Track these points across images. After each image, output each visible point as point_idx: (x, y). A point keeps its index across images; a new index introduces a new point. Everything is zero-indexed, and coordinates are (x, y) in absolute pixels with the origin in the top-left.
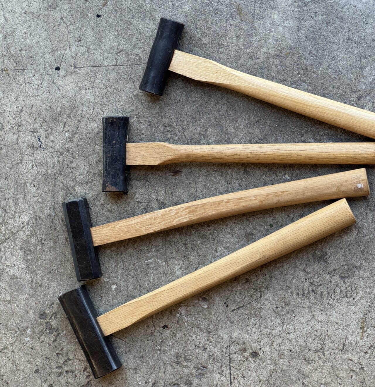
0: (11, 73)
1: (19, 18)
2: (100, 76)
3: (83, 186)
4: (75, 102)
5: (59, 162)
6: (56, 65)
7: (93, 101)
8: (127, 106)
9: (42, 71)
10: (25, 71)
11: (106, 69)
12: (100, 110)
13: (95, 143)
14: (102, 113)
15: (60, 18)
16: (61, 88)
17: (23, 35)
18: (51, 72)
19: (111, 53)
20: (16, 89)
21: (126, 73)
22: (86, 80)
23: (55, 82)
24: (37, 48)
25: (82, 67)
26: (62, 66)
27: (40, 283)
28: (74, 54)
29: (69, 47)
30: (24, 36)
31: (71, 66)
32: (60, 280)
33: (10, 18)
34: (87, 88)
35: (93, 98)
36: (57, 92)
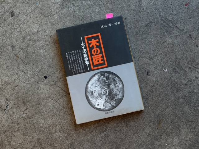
4: (41, 101)
5: (8, 126)
6: (46, 75)
13: (35, 131)
17: (40, 46)
20: (15, 71)
24: (43, 59)
26: (49, 77)
31: (54, 82)
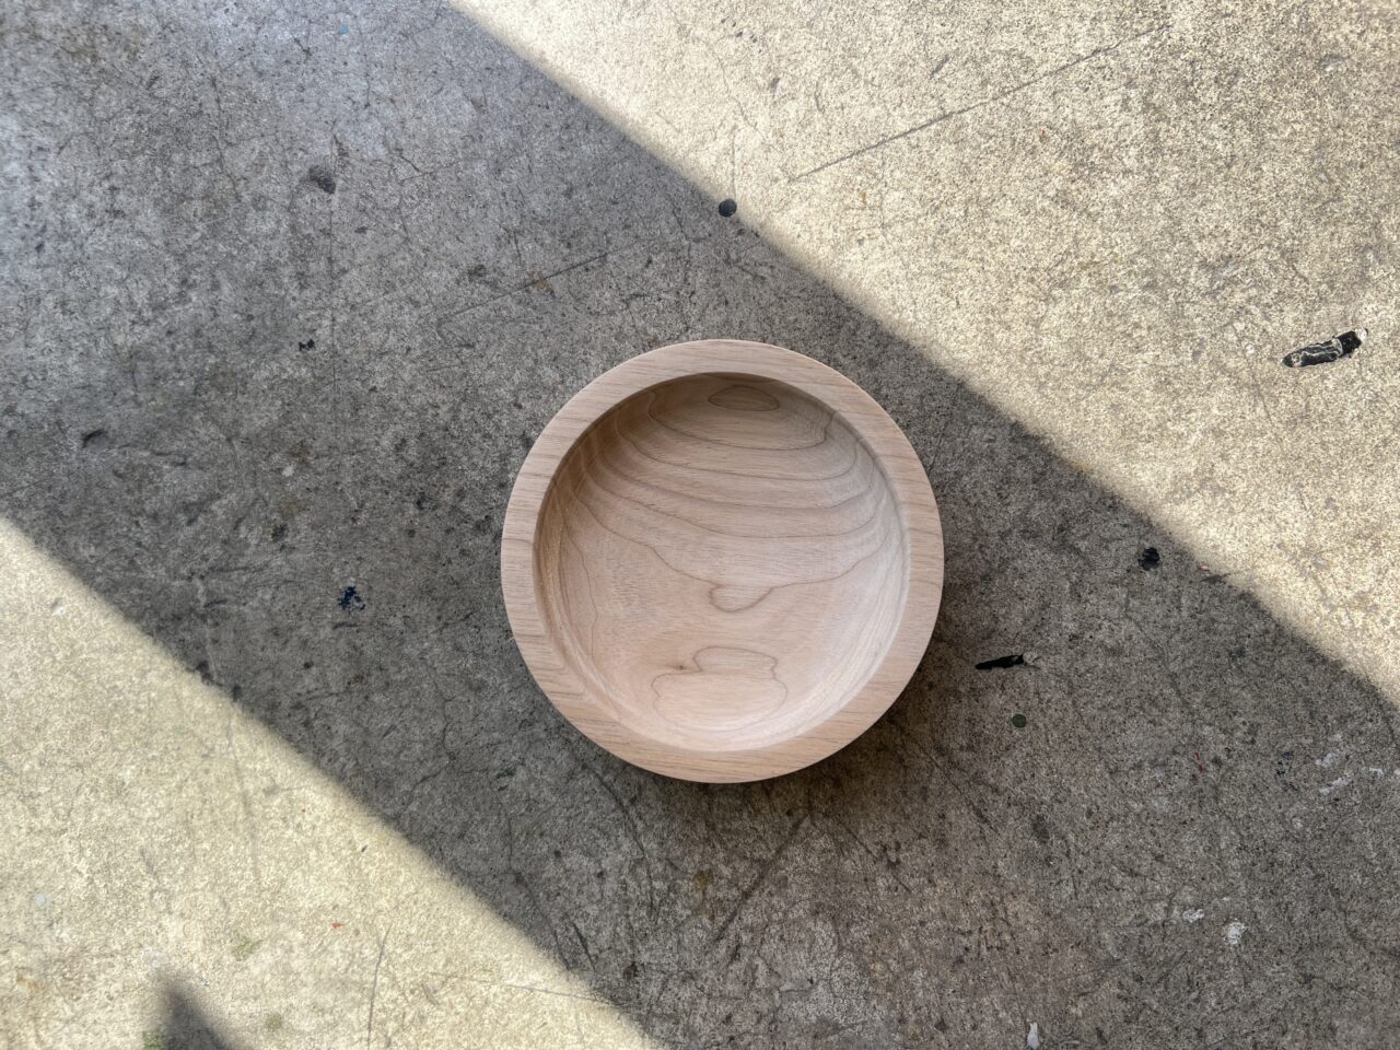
0: (558, 284)
1: (527, 84)
2: (898, 174)
3: (974, 592)
7: (904, 272)
8: (1038, 246)
9: (672, 238)
10: (610, 257)
11: (909, 144)
12: (939, 298)
14: (953, 304)
15: (675, 29)
16: (764, 271)
18: (709, 229)
19: (910, 82)
21: (992, 132)
22: (848, 208)
23: (733, 256)
25: (815, 170)
27: (936, 1017)
28: (770, 134)
29: (746, 119)
30: (565, 137)
32: (1012, 978)
33: (494, 98)
34: (864, 234)
35: (900, 264)
36: (752, 291)
